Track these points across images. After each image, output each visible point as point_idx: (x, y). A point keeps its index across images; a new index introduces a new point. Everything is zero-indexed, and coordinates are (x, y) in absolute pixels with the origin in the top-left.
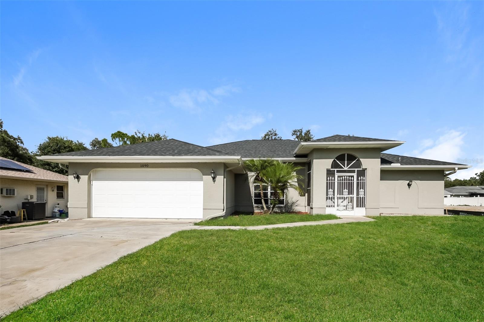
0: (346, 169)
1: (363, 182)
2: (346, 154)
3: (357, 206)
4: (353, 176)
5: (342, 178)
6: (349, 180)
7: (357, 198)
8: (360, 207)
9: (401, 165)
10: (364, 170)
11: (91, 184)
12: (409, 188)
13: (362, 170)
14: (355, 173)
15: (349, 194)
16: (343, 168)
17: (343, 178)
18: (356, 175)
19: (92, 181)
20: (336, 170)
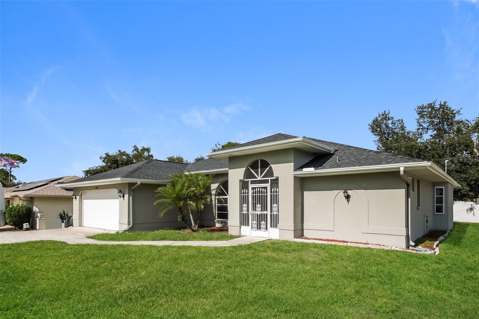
0: (259, 178)
1: (276, 195)
2: (259, 160)
3: (271, 227)
4: (266, 188)
5: (255, 190)
6: (264, 193)
7: (271, 215)
8: (274, 227)
9: (315, 169)
10: (277, 179)
11: (83, 202)
12: (348, 201)
13: (276, 179)
14: (268, 183)
15: (262, 211)
16: (257, 178)
17: (257, 190)
18: (270, 186)
19: (83, 200)
20: (250, 180)
